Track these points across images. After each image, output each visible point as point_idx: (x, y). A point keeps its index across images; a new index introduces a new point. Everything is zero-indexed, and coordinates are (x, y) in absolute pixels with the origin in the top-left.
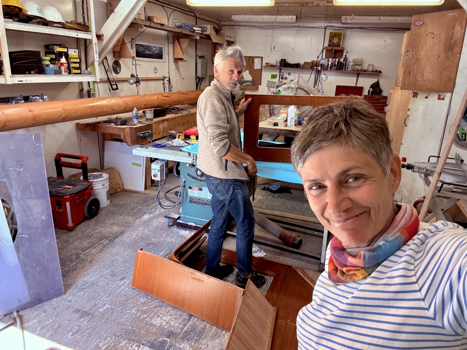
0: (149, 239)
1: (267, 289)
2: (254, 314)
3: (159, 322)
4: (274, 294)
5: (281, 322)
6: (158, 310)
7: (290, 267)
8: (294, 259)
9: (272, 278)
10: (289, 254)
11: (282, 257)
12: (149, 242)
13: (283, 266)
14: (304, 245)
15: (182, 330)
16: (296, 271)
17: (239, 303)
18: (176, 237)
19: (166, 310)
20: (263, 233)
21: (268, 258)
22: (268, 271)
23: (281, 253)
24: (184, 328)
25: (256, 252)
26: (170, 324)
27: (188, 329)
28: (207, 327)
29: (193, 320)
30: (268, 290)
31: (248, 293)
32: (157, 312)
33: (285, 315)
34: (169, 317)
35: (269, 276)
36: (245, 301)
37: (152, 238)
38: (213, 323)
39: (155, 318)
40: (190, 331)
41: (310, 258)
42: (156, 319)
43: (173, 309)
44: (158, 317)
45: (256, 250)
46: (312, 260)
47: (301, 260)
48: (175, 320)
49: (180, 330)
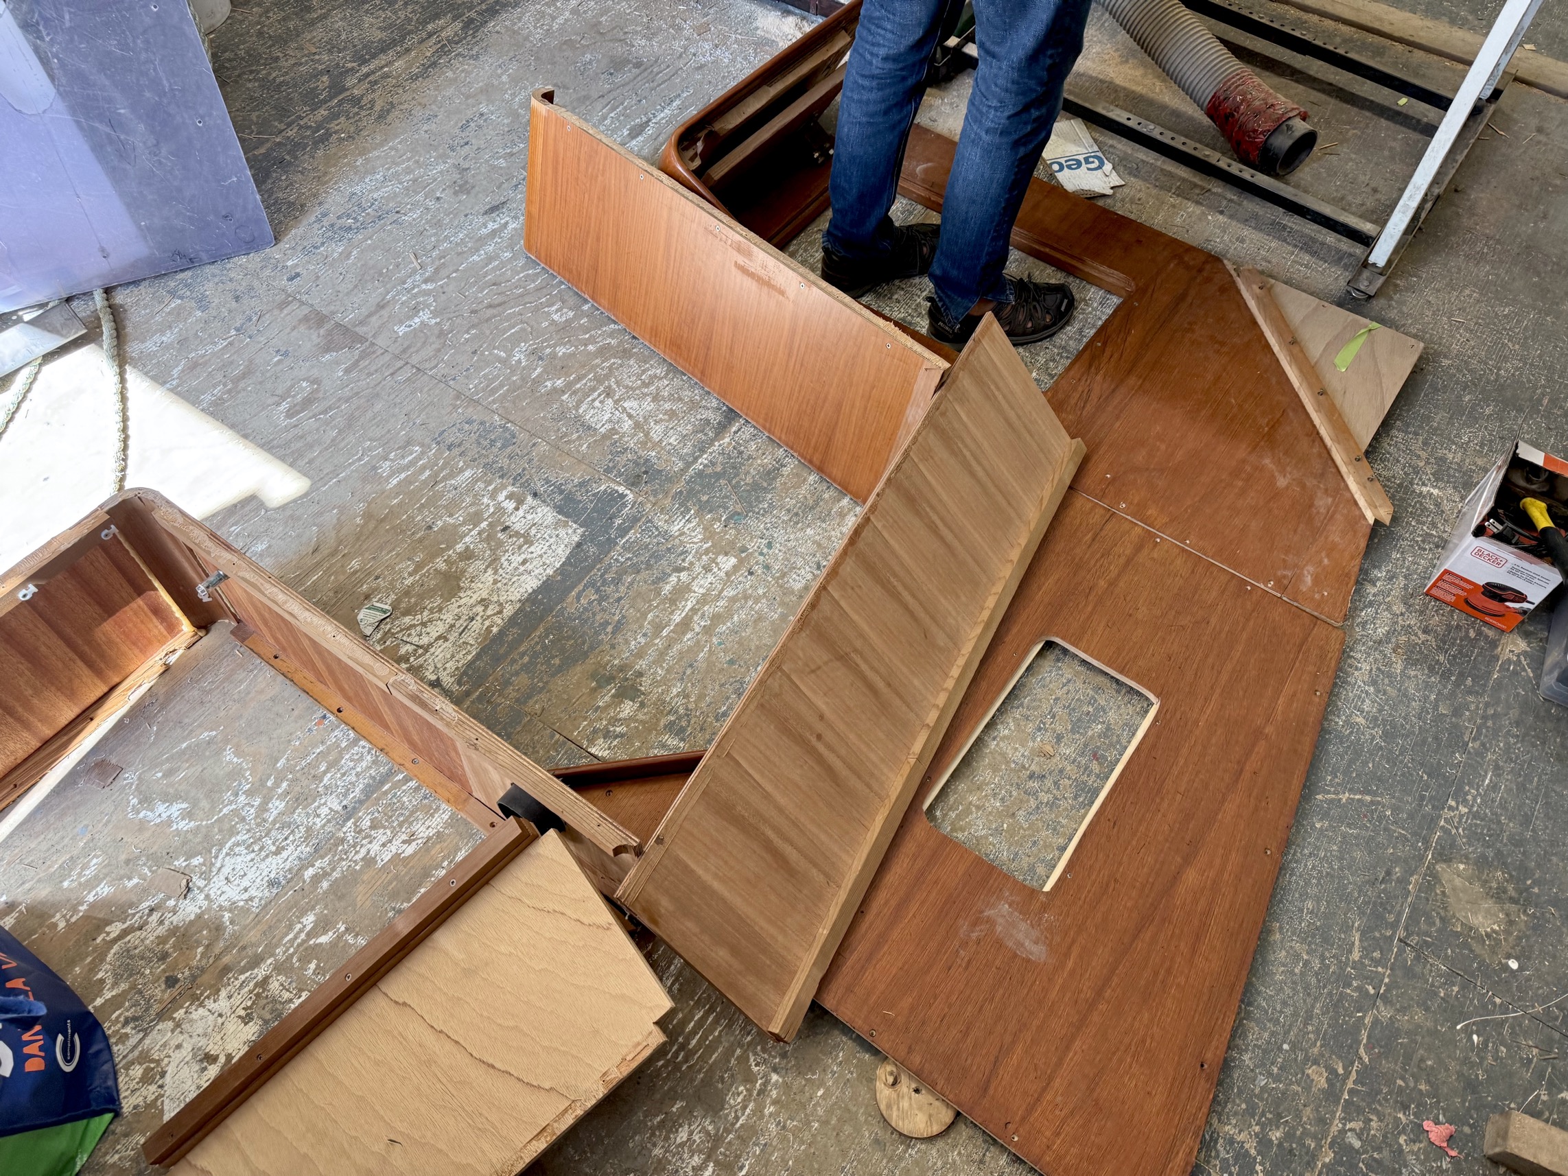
1: (1075, 346)
3: (606, 417)
4: (1099, 378)
5: (1089, 505)
6: (610, 368)
7: (1214, 259)
8: (1245, 221)
9: (1115, 300)
10: (1231, 194)
11: (1191, 207)
13: (1180, 251)
14: (1319, 159)
15: (688, 465)
16: (1234, 282)
18: (736, 41)
19: (644, 372)
20: (1139, 72)
21: (1123, 200)
22: (1104, 268)
23: (1196, 186)
24: (696, 459)
25: (1079, 164)
26: (647, 434)
27: (713, 464)
28: (786, 471)
29: (736, 432)
30: (1080, 354)
32: (607, 377)
33: (1114, 479)
34: (648, 405)
35: (1100, 287)
38: (811, 462)
39: (594, 400)
40: (718, 476)
41: (1325, 231)
42: (597, 404)
43: (670, 376)
44: (608, 395)
45: (1081, 158)
46: (1330, 238)
47: (1277, 230)
48: (670, 419)
49: (681, 464)
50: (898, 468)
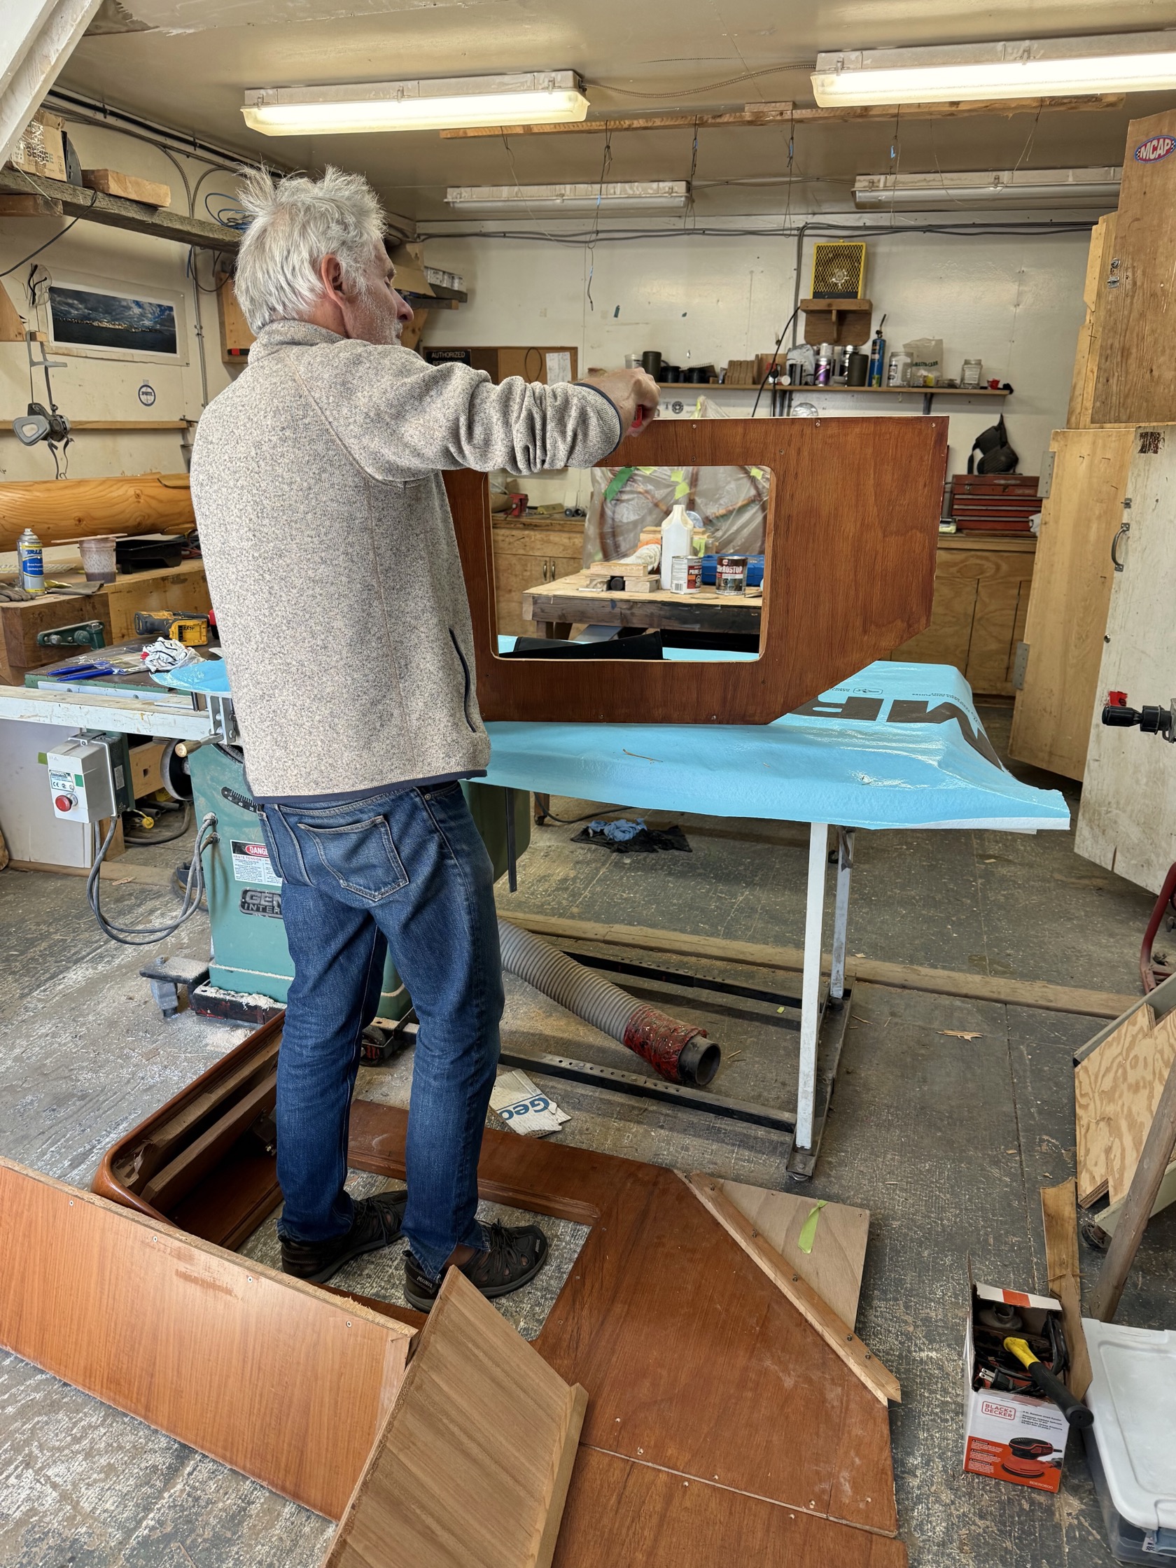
0: (67, 1073)
1: (556, 1285)
2: (466, 1454)
3: (23, 1496)
4: (585, 1312)
5: (606, 1461)
6: (33, 1430)
7: (664, 1172)
8: (684, 1131)
9: (586, 1230)
10: (666, 1110)
11: (635, 1128)
12: (64, 1086)
13: (632, 1169)
14: (730, 1066)
15: (129, 1533)
16: (688, 1189)
17: (389, 1397)
18: (186, 1059)
19: (75, 1424)
20: (563, 1023)
21: (573, 1133)
22: (567, 1200)
23: (634, 1108)
24: (139, 1523)
25: (526, 1109)
26: (75, 1506)
27: (161, 1523)
28: (254, 1509)
29: (190, 1474)
30: (563, 1290)
31: (438, 1346)
32: (27, 1442)
33: (624, 1423)
34: (79, 1465)
35: (570, 1220)
36: (419, 1388)
37: (83, 1068)
38: (283, 1489)
39: (8, 1477)
40: (167, 1538)
41: (754, 1126)
42: (12, 1480)
43: (109, 1421)
44: (28, 1466)
45: (527, 1102)
46: (761, 1132)
47: (713, 1134)
48: (107, 1476)
49: (119, 1535)
50: (375, 1465)
